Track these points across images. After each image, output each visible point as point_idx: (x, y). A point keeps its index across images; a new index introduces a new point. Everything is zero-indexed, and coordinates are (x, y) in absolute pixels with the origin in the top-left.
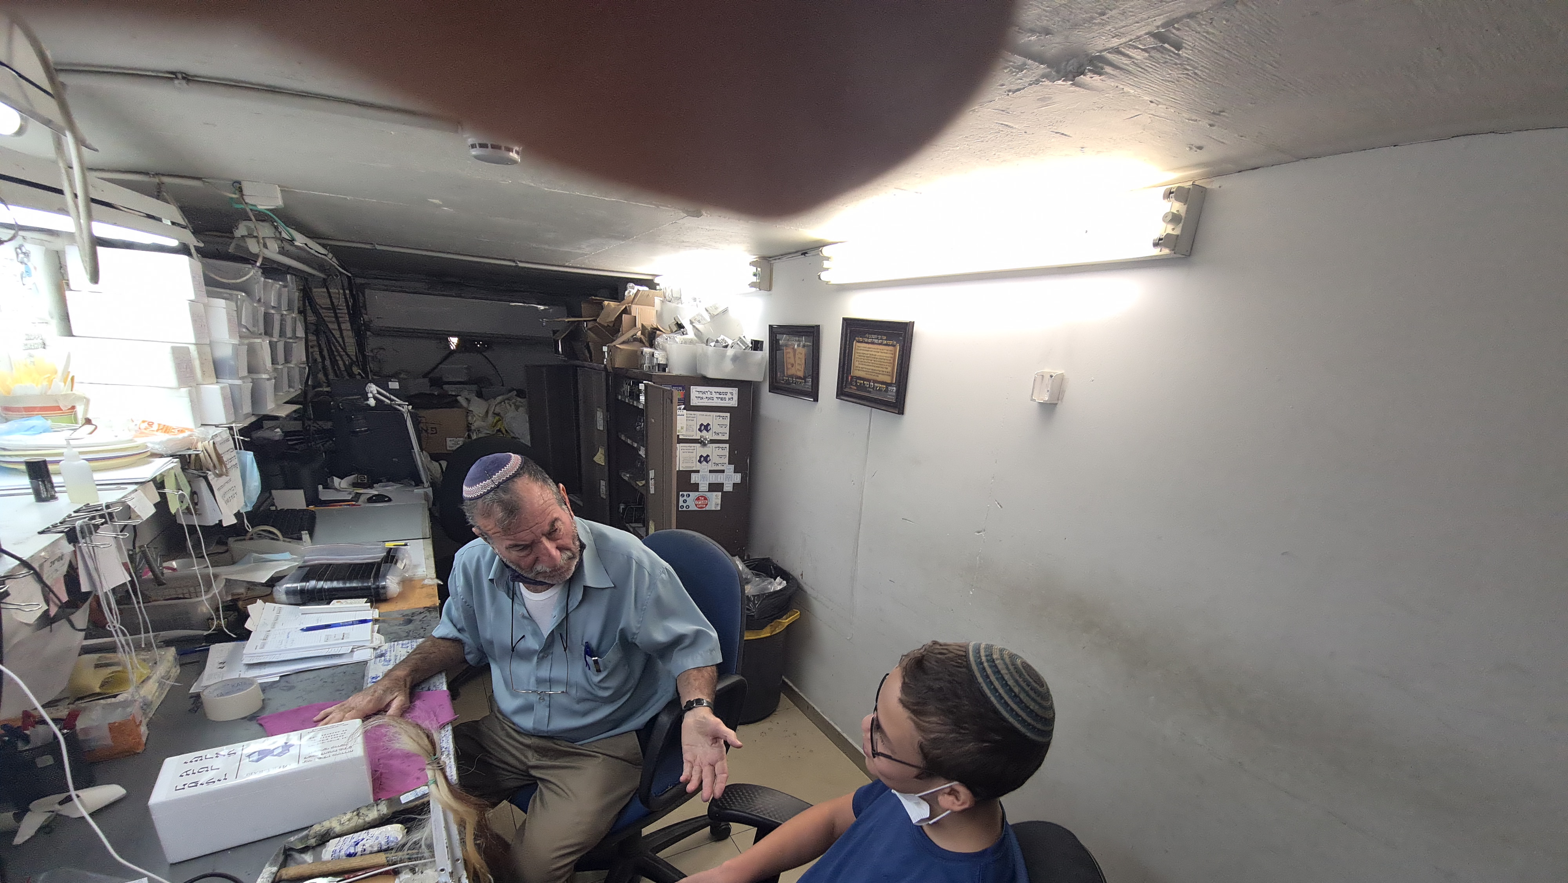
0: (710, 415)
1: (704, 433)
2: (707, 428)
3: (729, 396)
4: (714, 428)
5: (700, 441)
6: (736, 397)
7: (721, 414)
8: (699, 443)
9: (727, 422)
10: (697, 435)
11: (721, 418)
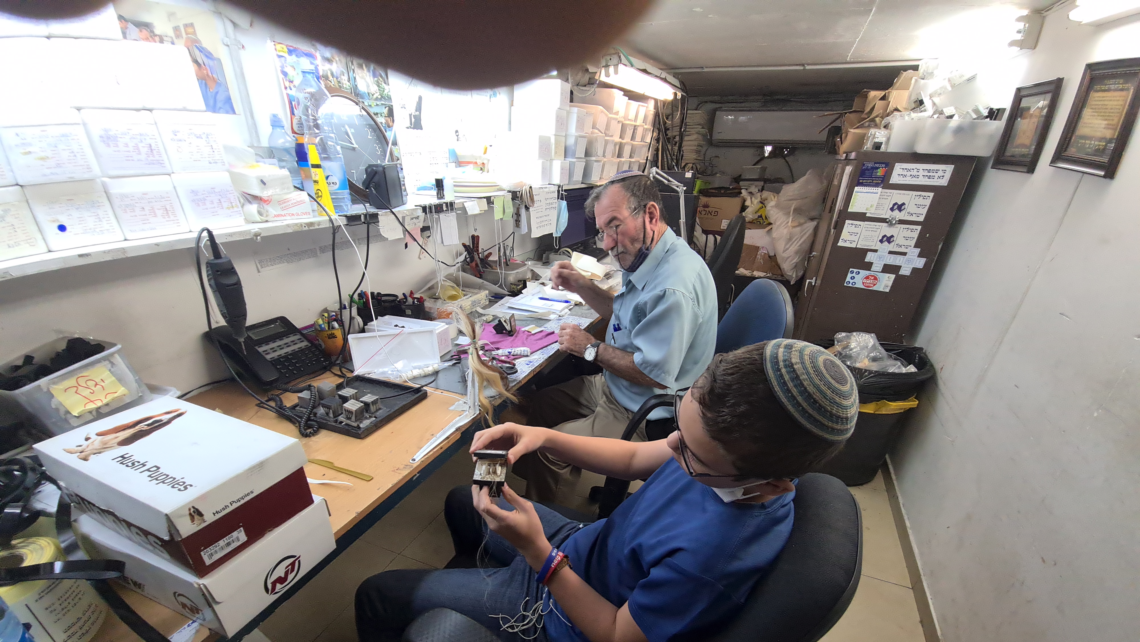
0: (909, 195)
1: (897, 212)
2: (900, 207)
3: (940, 173)
4: (910, 208)
5: (888, 220)
6: (948, 175)
7: (923, 194)
8: (887, 222)
9: (928, 202)
10: (886, 214)
11: (922, 198)
